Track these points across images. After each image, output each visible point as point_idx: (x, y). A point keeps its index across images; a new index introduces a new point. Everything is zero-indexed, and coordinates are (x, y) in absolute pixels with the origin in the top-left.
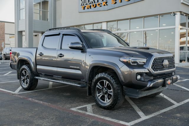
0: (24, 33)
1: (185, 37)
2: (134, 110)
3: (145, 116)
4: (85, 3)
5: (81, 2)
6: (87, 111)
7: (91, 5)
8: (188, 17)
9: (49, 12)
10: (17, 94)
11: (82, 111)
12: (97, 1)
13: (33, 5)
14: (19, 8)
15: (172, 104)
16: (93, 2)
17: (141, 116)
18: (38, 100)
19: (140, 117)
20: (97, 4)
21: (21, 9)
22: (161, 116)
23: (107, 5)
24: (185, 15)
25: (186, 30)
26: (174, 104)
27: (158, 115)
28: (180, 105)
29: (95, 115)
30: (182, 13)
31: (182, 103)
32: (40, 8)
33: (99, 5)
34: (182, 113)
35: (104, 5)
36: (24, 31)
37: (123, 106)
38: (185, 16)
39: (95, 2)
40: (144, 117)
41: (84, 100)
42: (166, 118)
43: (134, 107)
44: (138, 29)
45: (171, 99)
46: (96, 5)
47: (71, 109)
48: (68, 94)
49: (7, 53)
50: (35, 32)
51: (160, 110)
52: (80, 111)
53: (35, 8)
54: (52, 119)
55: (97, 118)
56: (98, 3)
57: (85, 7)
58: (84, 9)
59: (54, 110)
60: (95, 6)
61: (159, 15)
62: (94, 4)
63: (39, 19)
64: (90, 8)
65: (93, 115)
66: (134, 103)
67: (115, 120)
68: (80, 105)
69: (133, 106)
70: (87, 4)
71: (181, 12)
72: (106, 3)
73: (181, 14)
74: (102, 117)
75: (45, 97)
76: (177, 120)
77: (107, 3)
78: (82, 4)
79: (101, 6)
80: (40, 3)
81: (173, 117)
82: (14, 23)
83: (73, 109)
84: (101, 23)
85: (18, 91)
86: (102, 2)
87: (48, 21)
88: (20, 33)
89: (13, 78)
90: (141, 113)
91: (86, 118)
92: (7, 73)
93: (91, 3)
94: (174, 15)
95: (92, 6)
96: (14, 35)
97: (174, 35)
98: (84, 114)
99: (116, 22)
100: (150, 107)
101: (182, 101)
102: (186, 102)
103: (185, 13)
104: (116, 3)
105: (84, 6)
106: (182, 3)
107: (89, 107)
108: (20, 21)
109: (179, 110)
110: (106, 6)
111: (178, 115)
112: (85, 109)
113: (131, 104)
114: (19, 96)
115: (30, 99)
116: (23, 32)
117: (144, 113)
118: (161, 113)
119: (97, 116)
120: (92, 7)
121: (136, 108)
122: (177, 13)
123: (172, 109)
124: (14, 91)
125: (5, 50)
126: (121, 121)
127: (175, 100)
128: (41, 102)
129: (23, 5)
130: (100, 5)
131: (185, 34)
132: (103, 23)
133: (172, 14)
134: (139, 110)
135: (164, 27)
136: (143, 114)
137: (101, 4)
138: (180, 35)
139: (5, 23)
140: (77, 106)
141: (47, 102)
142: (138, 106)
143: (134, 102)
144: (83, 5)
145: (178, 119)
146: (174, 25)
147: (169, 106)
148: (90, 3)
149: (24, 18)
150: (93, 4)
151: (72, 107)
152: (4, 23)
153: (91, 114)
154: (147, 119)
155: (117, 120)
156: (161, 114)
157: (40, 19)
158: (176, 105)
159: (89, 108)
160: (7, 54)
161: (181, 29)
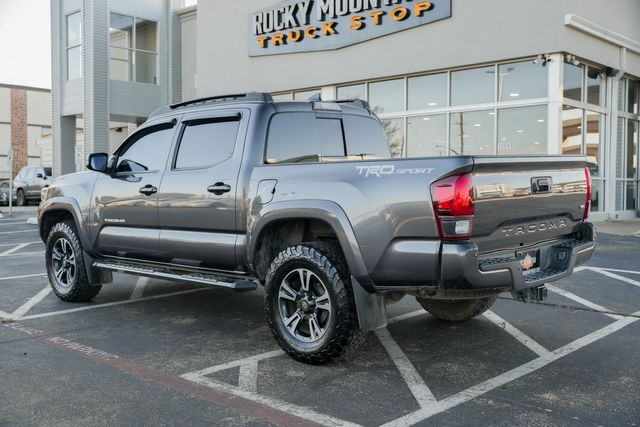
0: (79, 123)
1: (578, 133)
2: (398, 379)
3: (435, 402)
4: (268, 27)
5: (255, 23)
6: (235, 383)
7: (288, 32)
8: (587, 70)
9: (158, 57)
10: (19, 322)
11: (219, 385)
12: (305, 22)
13: (108, 35)
14: (64, 44)
15: (532, 356)
16: (294, 24)
17: (420, 402)
18: (80, 341)
19: (417, 407)
20: (306, 29)
21: (70, 46)
22: (490, 402)
23: (336, 33)
24: (577, 63)
25: (582, 111)
26: (536, 356)
27: (481, 397)
28: (558, 357)
29: (261, 398)
30: (569, 57)
31: (565, 350)
32: (131, 45)
33: (311, 32)
34: (561, 388)
35: (328, 33)
36: (81, 116)
37: (362, 364)
38: (580, 66)
39: (298, 25)
40: (430, 405)
41: (238, 341)
42: (507, 409)
43: (401, 369)
44: (433, 107)
45: (526, 337)
46: (302, 32)
47: (183, 376)
48: (189, 321)
49: (31, 184)
50: (114, 118)
51: (490, 378)
52: (212, 384)
53: (116, 44)
54: (108, 415)
55: (268, 409)
56: (308, 26)
57: (269, 38)
58: (265, 45)
59: (125, 381)
60: (298, 36)
61: (496, 64)
62: (296, 30)
63: (127, 79)
64: (285, 43)
65: (254, 398)
66: (401, 354)
67: (328, 417)
68: (219, 361)
69: (397, 363)
70: (274, 31)
71: (565, 54)
72: (334, 26)
73: (565, 61)
74: (285, 408)
75: (109, 332)
76: (544, 417)
77: (337, 28)
78: (260, 31)
79: (317, 37)
80: (129, 29)
81: (532, 403)
82: (48, 91)
83: (193, 377)
84: (319, 88)
85: (26, 311)
86: (321, 25)
87: (155, 83)
88: (69, 121)
89: (24, 265)
90: (420, 391)
91: (227, 410)
92: (13, 247)
93: (287, 25)
94: (544, 64)
95: (290, 36)
96: (50, 127)
97: (545, 127)
98: (225, 396)
99: (366, 85)
100: (455, 368)
101: (565, 344)
102: (576, 348)
103: (578, 58)
104: (363, 26)
105: (265, 37)
106: (570, 26)
107: (248, 365)
108: (67, 85)
109: (554, 375)
110: (333, 36)
111: (549, 396)
112: (232, 377)
113: (393, 357)
114: (21, 329)
115: (55, 339)
116: (78, 120)
117: (432, 388)
118: (491, 388)
119: (267, 401)
120: (290, 40)
121: (407, 369)
122: (552, 57)
123: (528, 374)
124: (10, 312)
125: (23, 177)
126: (348, 420)
127: (540, 341)
128: (90, 350)
129: (75, 35)
130: (316, 33)
131: (580, 125)
132: (323, 89)
133: (539, 61)
134: (418, 377)
135: (515, 100)
136: (429, 393)
137: (318, 29)
138: (564, 128)
139: (28, 92)
140: (208, 365)
141: (108, 351)
142: (415, 364)
143: (403, 349)
144: (264, 33)
145: (549, 414)
146: (545, 94)
147: (519, 364)
148: (284, 29)
149: (81, 76)
150: (292, 30)
151: (188, 370)
152: (23, 91)
153: (247, 395)
154: (441, 414)
155: (334, 420)
156: (489, 395)
157: (131, 79)
158: (546, 357)
159: (248, 373)
160: (28, 188)
161: (565, 107)
